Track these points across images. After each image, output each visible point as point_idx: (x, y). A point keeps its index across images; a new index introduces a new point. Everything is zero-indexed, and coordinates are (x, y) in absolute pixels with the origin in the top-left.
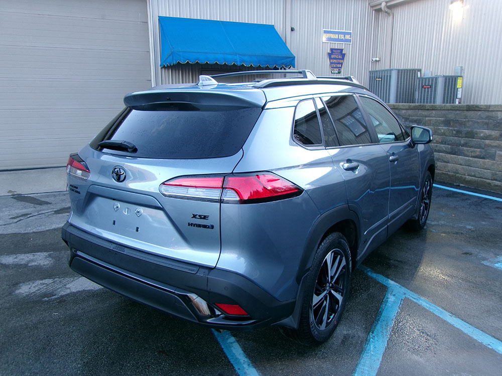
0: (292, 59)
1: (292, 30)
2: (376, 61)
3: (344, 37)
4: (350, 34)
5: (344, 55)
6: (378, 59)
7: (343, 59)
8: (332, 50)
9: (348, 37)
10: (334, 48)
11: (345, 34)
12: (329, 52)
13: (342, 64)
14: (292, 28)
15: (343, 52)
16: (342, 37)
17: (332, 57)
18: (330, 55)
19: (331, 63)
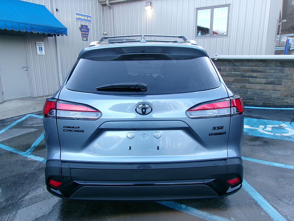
0: (65, 30)
1: (57, 10)
2: (105, 34)
3: (88, 18)
4: (90, 17)
5: (88, 29)
6: (106, 33)
7: (88, 32)
8: (81, 25)
9: (89, 19)
10: (82, 24)
11: (88, 16)
12: (80, 27)
13: (88, 35)
14: (56, 9)
15: (88, 28)
16: (86, 18)
17: (82, 30)
18: (81, 29)
19: (82, 34)
